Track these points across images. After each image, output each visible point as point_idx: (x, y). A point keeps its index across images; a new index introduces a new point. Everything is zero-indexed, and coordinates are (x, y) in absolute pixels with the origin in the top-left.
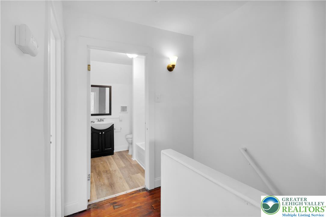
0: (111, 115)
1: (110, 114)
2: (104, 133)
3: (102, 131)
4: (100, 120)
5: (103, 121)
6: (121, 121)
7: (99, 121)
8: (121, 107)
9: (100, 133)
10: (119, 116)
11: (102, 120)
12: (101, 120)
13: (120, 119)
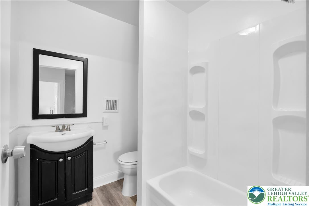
0: (86, 116)
1: (84, 114)
2: (69, 158)
3: (64, 154)
4: (61, 129)
5: (68, 129)
6: (105, 127)
7: (58, 130)
8: (107, 101)
9: (61, 160)
10: (103, 118)
11: (66, 128)
12: (64, 127)
13: (104, 125)
